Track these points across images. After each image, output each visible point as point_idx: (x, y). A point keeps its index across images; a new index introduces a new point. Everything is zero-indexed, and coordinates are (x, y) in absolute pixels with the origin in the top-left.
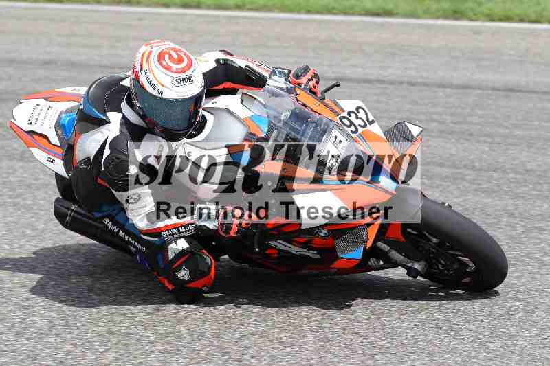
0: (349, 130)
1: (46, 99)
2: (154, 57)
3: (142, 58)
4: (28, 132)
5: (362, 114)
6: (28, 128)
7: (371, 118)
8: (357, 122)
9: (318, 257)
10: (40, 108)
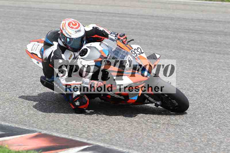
0: (134, 55)
1: (38, 42)
2: (67, 24)
3: (63, 25)
4: (31, 53)
5: (139, 50)
6: (31, 52)
7: (142, 51)
8: (137, 53)
9: (124, 98)
10: (35, 45)
